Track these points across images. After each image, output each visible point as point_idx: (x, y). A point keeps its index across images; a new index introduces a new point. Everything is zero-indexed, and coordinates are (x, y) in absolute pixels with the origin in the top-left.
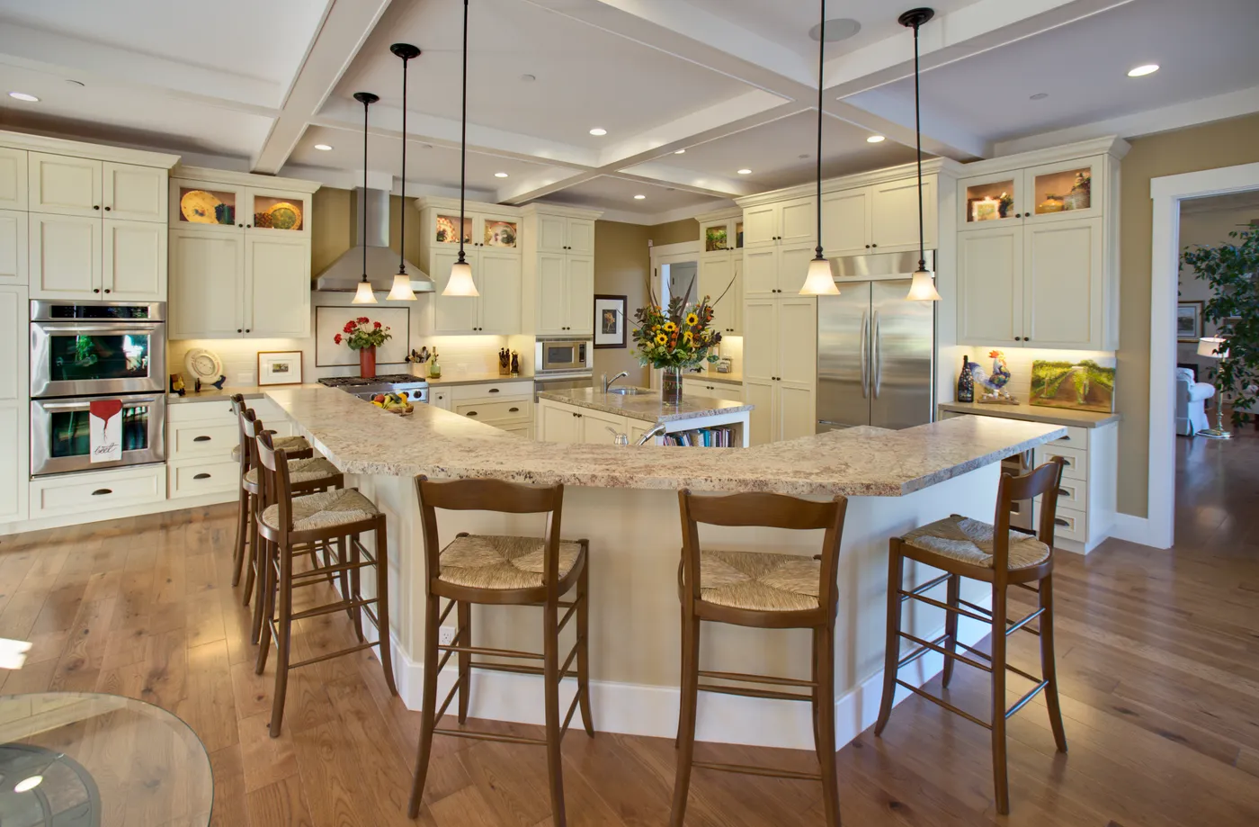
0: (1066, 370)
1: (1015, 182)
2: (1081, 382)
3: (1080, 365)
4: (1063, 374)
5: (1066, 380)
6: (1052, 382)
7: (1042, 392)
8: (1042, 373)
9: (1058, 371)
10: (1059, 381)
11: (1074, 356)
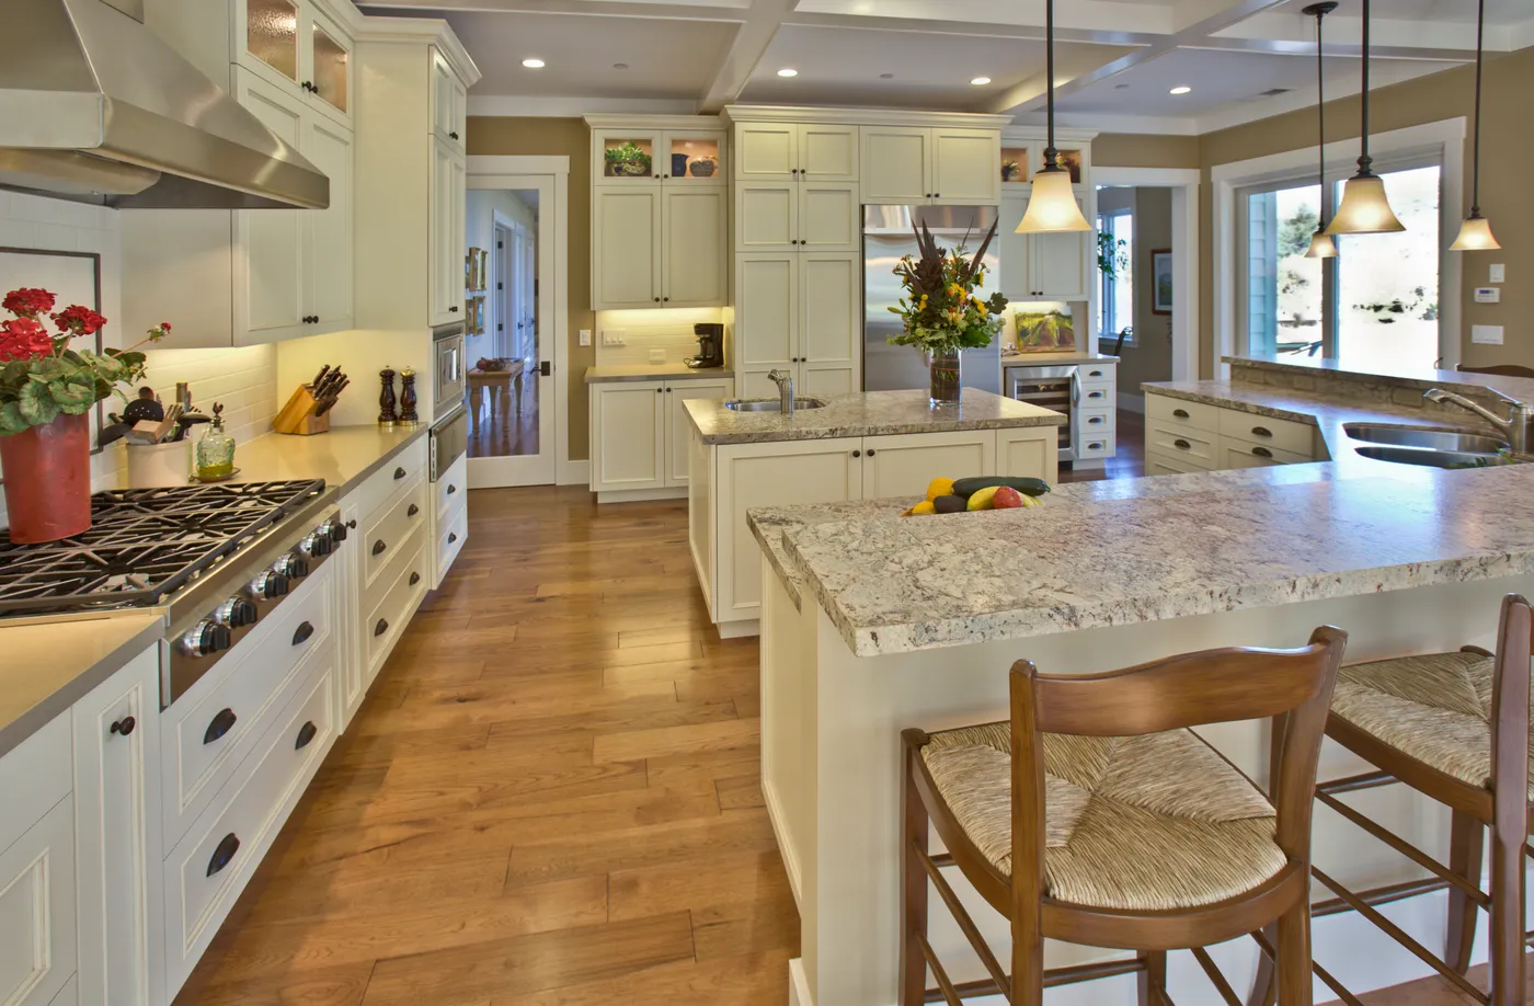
0: (1041, 319)
1: (1028, 152)
2: (1053, 328)
3: (1050, 314)
4: (1040, 323)
5: (1044, 329)
6: (1034, 330)
7: (1029, 341)
8: (1026, 324)
9: (1037, 320)
10: (1039, 329)
11: (1044, 307)
